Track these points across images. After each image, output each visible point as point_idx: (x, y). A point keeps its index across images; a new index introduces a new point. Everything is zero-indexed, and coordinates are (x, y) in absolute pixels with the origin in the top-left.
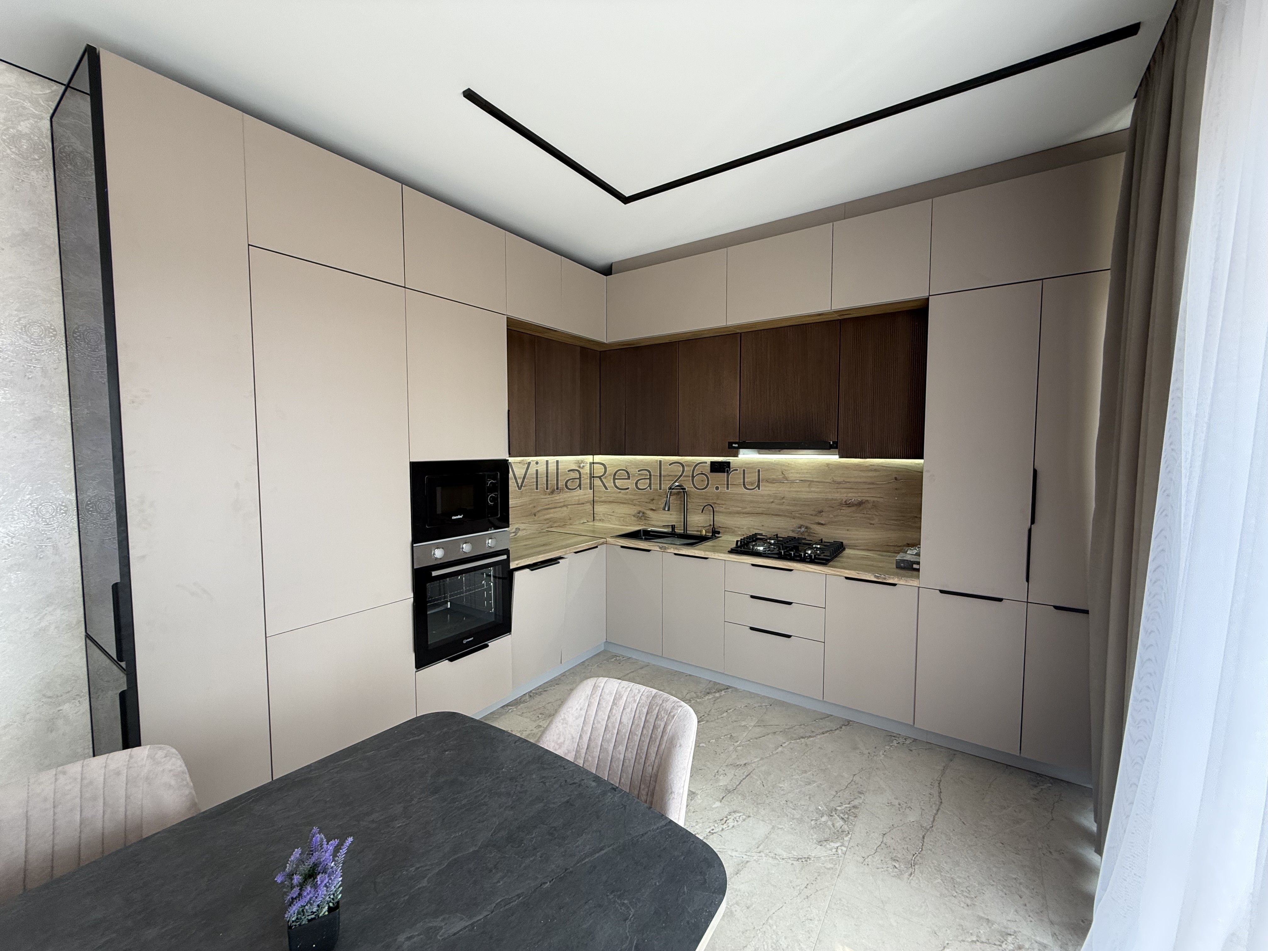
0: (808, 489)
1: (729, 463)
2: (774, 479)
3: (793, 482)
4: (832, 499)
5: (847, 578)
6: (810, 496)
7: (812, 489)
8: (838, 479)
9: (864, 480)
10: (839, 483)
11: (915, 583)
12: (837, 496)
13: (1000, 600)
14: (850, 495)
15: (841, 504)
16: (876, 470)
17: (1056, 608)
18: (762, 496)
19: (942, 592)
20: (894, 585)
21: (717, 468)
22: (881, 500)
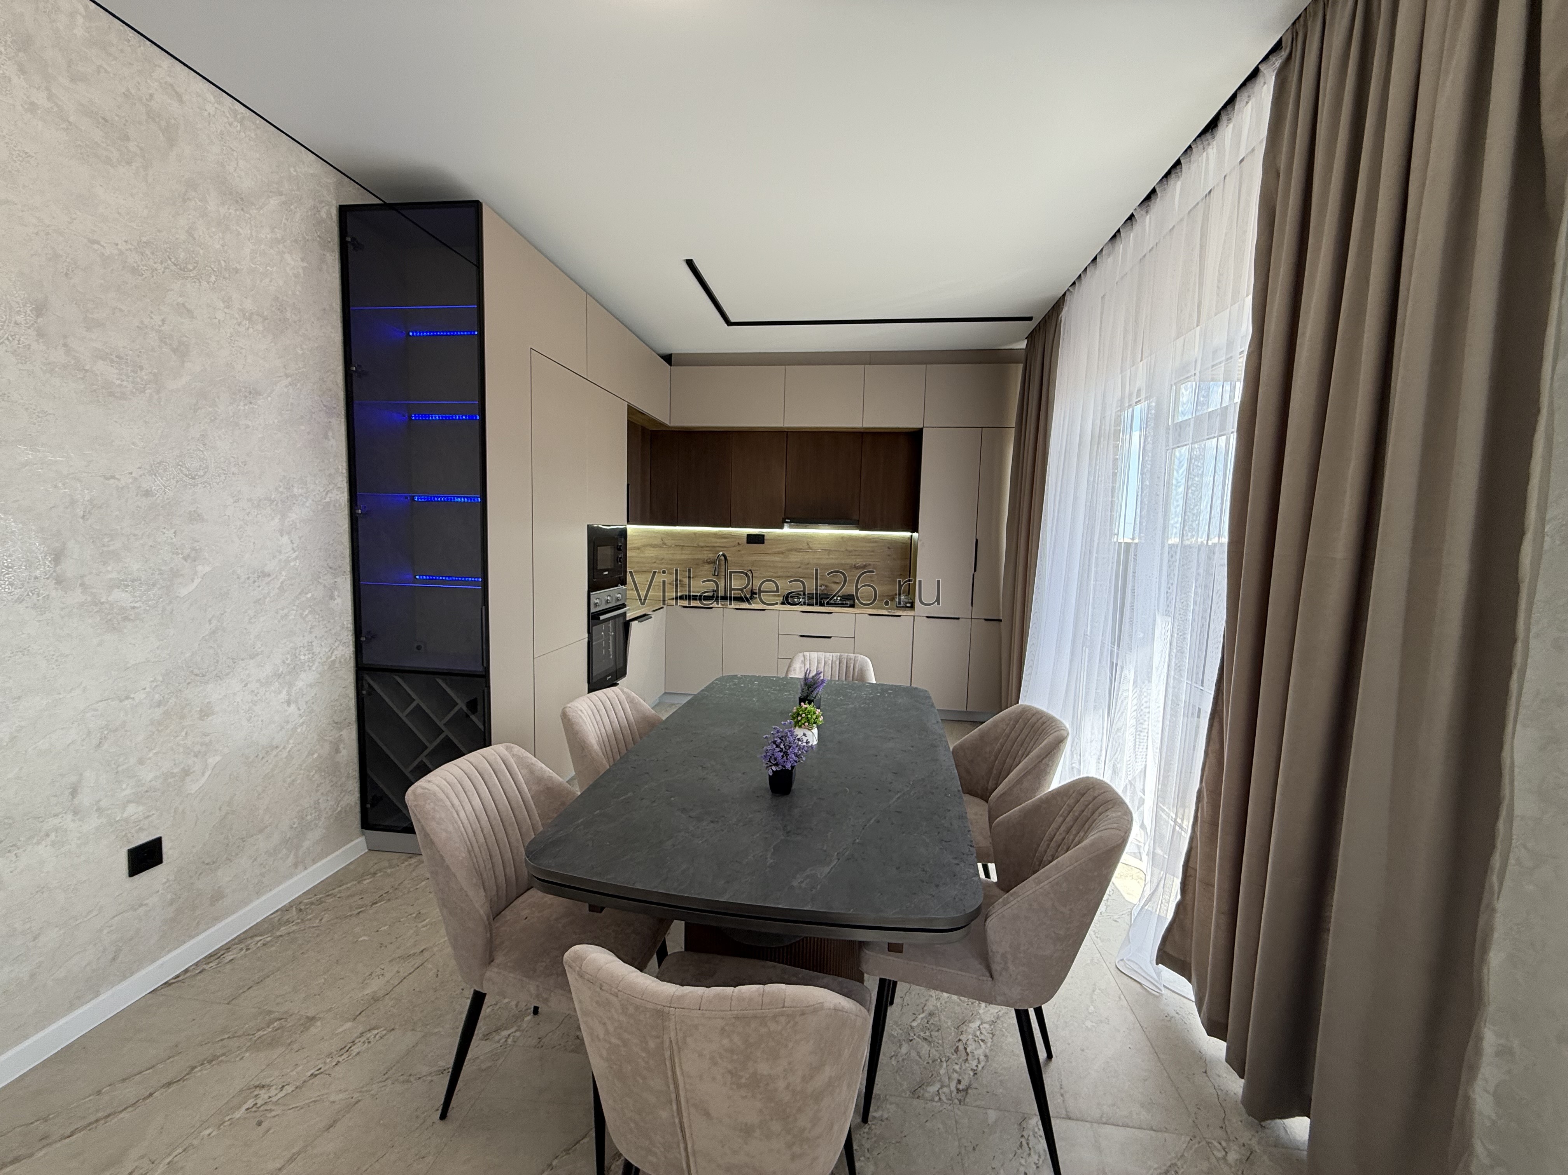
0: (827, 557)
1: (763, 536)
2: (801, 549)
3: (816, 552)
4: (845, 564)
5: (870, 615)
6: (830, 561)
7: (831, 556)
8: (849, 548)
9: (868, 549)
10: (851, 552)
11: (911, 613)
12: (848, 561)
13: (958, 619)
14: (858, 560)
15: (851, 567)
16: (876, 542)
17: (986, 620)
18: (790, 562)
19: (928, 617)
20: (900, 616)
21: (754, 539)
22: (878, 563)
